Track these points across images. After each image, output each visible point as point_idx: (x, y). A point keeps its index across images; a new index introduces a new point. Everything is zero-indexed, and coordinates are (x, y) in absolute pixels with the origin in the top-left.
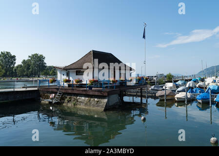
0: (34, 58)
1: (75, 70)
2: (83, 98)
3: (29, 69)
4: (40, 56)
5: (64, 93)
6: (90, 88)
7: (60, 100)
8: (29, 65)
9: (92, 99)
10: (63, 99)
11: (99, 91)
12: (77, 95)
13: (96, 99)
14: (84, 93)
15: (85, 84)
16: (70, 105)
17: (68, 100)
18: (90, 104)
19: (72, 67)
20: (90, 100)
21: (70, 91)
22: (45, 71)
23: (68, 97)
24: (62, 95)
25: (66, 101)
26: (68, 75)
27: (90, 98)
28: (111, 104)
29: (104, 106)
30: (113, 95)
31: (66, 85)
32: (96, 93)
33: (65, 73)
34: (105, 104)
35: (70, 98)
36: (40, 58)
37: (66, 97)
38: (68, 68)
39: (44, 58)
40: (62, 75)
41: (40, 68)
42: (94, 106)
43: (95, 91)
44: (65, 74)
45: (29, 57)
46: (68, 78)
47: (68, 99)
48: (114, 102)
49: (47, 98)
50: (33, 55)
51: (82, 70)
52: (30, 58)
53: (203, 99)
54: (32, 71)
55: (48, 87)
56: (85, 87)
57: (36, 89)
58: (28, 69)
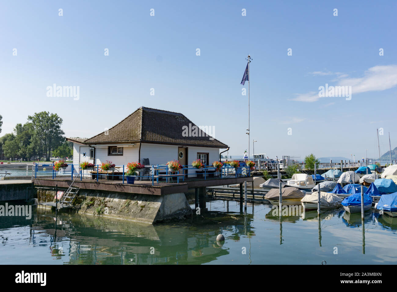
0: (40, 121)
1: (106, 146)
2: (116, 200)
3: (29, 143)
4: (53, 116)
5: (81, 191)
6: (131, 180)
7: (74, 204)
8: (29, 136)
9: (133, 202)
10: (78, 201)
11: (145, 186)
12: (105, 194)
13: (140, 202)
14: (118, 190)
15: (121, 173)
16: (90, 213)
17: (87, 204)
18: (129, 211)
19: (101, 140)
20: (129, 204)
21: (92, 187)
22: (61, 148)
23: (89, 198)
24: (78, 194)
25: (84, 205)
26: (93, 155)
27: (129, 200)
28: (168, 212)
29: (154, 216)
30: (173, 195)
31: (87, 174)
32: (141, 191)
33: (87, 150)
34: (156, 212)
35: (92, 200)
36: (52, 121)
37: (85, 199)
38: (92, 141)
39: (60, 122)
40: (82, 155)
41: (50, 142)
42: (135, 215)
43: (139, 186)
44: (88, 152)
45: (30, 118)
46: (91, 162)
47: (88, 201)
48: (176, 209)
49: (50, 200)
50: (38, 115)
51: (119, 146)
52: (31, 121)
53: (352, 204)
54: (34, 149)
55: (52, 179)
56: (121, 180)
57: (30, 182)
58: (27, 143)
